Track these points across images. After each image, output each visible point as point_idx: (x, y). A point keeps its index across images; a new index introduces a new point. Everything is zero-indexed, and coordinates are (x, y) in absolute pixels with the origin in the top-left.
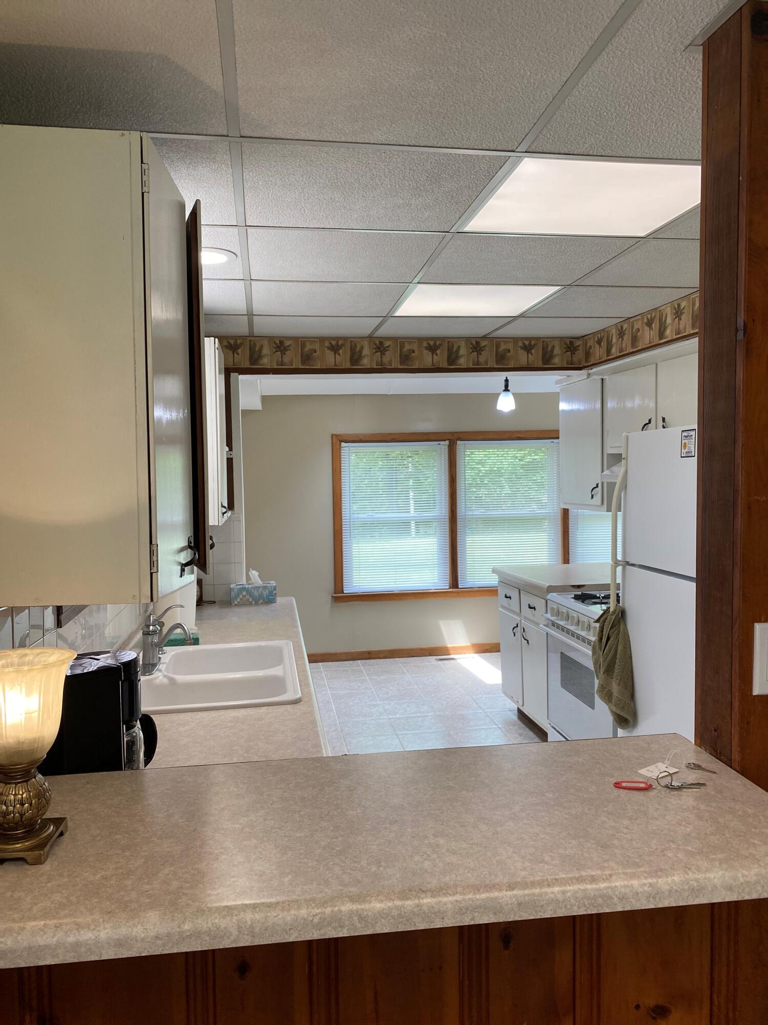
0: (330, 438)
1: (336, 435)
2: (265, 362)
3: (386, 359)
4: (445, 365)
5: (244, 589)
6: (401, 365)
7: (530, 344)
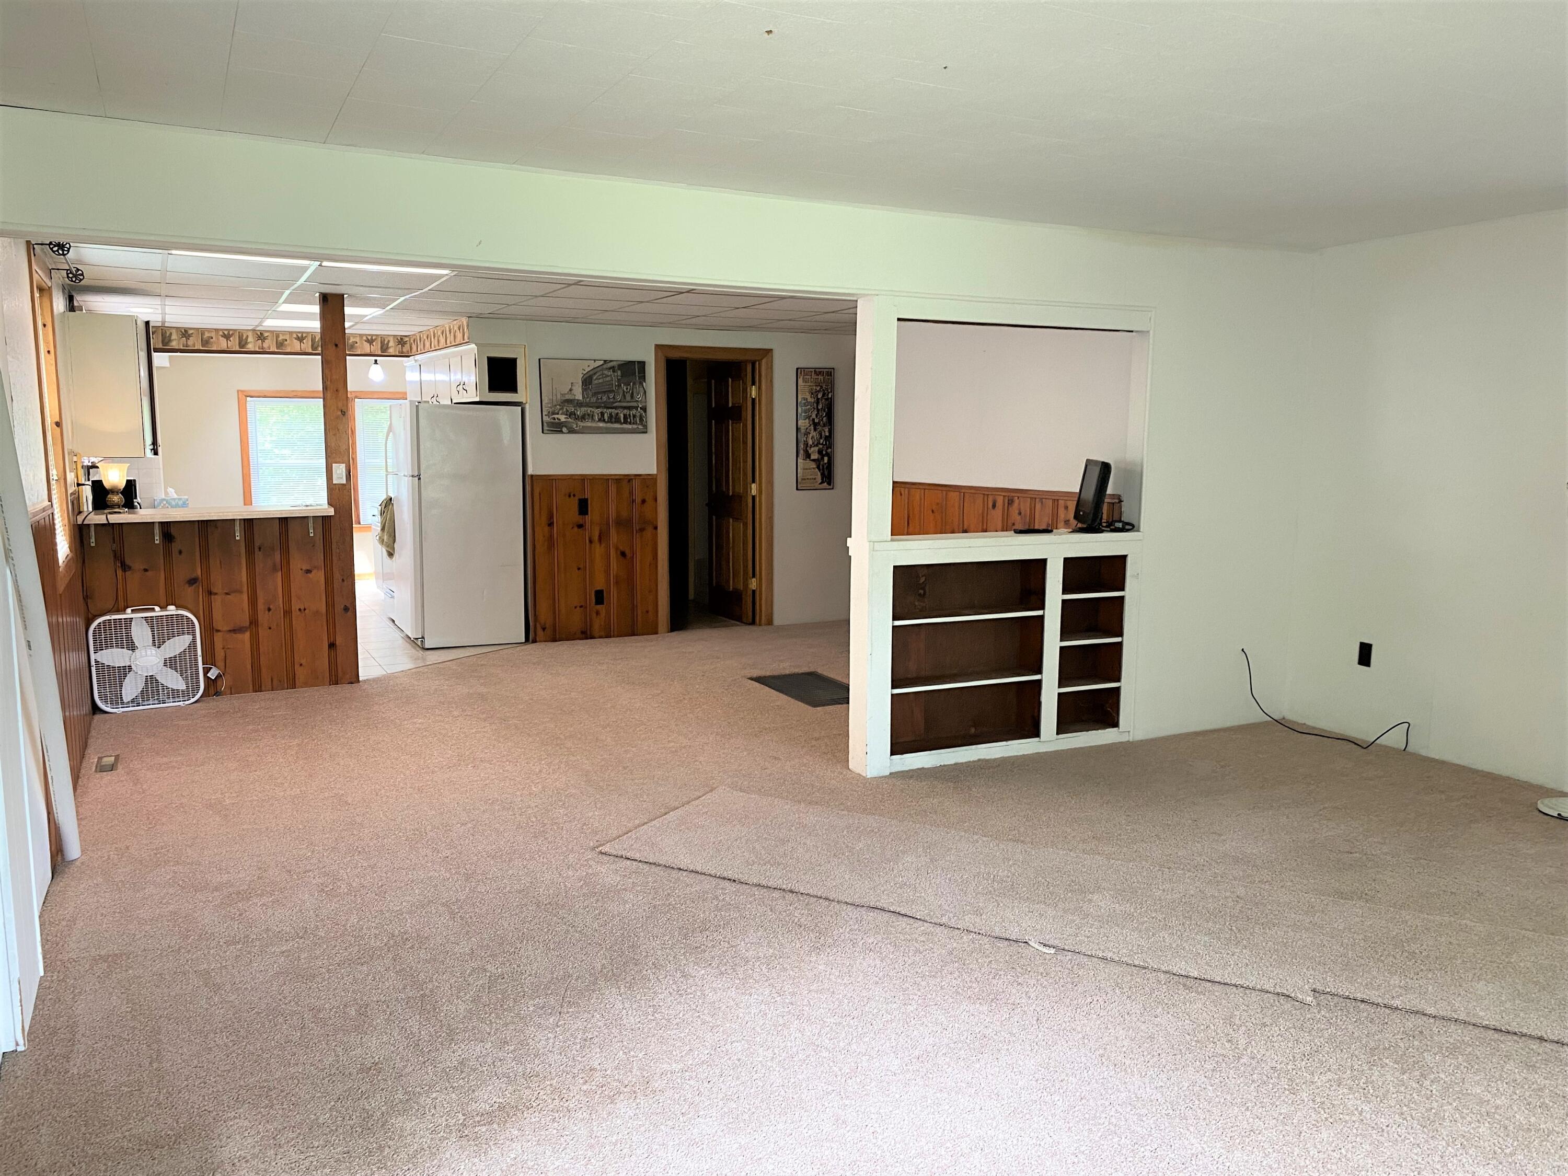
0: (236, 394)
1: (242, 391)
2: (174, 344)
3: (266, 345)
4: (310, 351)
5: (164, 499)
6: (277, 349)
7: (372, 339)
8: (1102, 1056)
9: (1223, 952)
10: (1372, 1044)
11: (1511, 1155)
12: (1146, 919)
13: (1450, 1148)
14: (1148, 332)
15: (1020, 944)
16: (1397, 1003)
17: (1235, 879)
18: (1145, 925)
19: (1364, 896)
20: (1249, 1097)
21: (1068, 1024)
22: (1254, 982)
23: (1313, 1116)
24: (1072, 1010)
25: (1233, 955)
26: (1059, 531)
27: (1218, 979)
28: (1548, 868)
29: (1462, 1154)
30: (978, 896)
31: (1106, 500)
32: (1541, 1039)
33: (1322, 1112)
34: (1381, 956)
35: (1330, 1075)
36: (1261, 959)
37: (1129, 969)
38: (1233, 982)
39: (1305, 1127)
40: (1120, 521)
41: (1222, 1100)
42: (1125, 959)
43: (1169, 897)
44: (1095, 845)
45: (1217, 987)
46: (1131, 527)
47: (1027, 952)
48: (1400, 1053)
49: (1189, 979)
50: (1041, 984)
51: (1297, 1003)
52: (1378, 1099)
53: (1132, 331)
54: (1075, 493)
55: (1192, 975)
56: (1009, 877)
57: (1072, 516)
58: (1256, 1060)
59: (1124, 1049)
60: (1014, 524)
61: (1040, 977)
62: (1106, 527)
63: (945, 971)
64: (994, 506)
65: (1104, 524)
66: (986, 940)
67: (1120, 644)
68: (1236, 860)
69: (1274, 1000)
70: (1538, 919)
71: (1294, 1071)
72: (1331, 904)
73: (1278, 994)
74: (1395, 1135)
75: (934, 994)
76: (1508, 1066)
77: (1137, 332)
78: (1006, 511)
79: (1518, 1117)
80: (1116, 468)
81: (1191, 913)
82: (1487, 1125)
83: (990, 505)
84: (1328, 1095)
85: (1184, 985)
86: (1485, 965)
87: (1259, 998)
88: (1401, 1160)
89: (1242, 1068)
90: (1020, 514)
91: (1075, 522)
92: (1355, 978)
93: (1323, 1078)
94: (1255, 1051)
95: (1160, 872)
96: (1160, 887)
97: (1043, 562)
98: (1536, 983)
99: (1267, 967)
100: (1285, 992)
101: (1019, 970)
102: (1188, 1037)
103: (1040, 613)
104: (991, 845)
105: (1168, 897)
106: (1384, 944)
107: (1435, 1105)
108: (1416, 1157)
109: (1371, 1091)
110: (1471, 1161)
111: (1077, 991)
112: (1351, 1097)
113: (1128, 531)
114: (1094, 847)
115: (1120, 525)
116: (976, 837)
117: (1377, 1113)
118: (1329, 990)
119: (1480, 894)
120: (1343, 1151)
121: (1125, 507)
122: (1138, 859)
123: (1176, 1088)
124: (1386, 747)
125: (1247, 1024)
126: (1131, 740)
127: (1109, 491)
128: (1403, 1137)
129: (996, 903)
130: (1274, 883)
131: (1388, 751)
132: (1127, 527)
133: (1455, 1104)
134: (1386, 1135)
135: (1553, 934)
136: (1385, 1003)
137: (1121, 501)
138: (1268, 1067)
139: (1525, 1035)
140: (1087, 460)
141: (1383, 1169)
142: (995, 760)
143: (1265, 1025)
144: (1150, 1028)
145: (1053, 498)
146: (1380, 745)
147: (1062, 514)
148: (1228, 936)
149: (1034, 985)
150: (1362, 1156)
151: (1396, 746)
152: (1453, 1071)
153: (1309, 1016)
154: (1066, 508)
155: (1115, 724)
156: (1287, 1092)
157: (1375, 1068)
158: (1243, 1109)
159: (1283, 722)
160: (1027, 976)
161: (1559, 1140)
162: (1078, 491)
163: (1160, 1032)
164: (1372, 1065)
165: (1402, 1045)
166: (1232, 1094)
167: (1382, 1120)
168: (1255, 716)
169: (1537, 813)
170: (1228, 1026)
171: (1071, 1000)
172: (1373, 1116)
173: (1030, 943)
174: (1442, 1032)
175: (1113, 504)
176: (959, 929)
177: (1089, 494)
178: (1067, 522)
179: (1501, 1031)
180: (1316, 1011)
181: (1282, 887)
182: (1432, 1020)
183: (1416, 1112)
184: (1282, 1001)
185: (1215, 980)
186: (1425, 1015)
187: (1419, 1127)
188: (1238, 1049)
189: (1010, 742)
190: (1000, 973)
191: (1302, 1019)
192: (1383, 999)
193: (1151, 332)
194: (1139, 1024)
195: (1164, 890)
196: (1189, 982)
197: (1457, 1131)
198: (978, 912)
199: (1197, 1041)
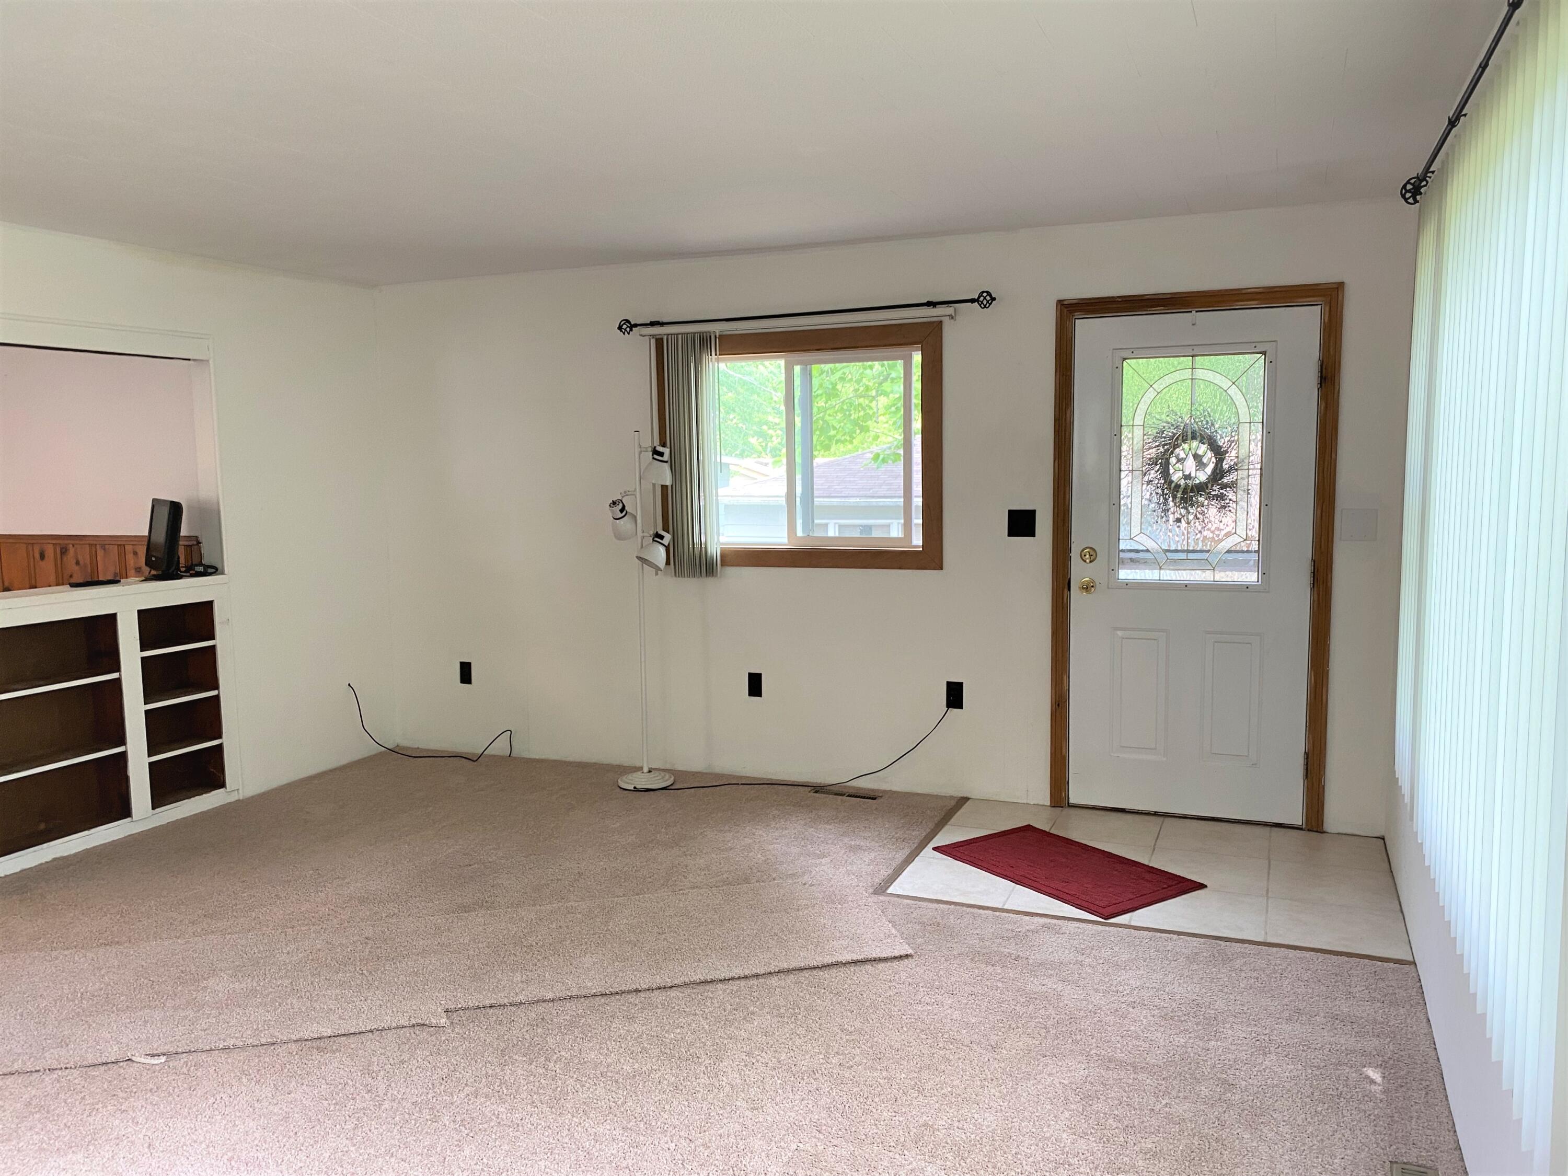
8: (229, 1160)
9: (356, 999)
10: (503, 1045)
11: (623, 1104)
12: (270, 990)
13: (574, 1119)
14: (208, 361)
15: (122, 1064)
16: (521, 998)
17: (362, 920)
18: (270, 996)
19: (485, 904)
20: (393, 1142)
21: (188, 1137)
22: (389, 1022)
23: (455, 1136)
24: (191, 1120)
25: (366, 1000)
26: (129, 580)
27: (352, 1031)
28: (630, 837)
29: (585, 1120)
30: (63, 1023)
31: (181, 543)
32: (637, 991)
33: (463, 1130)
34: (503, 958)
35: (468, 1090)
36: (394, 995)
37: (256, 1051)
38: (368, 1029)
39: (448, 1151)
40: (201, 564)
41: (366, 1156)
42: (249, 1042)
43: (295, 958)
44: (207, 923)
45: (352, 1039)
46: (213, 570)
47: (132, 1070)
48: (527, 1045)
49: (323, 1040)
50: (151, 1103)
51: (432, 1029)
52: (512, 1096)
53: (189, 360)
54: (141, 537)
55: (325, 1034)
56: (101, 990)
57: (143, 560)
58: (397, 1101)
59: (256, 1142)
60: (71, 576)
61: (149, 1095)
62: (185, 572)
63: (23, 1129)
64: (42, 556)
65: (183, 569)
66: (76, 1073)
67: (217, 698)
68: (362, 901)
69: (410, 1033)
70: (626, 884)
71: (435, 1099)
72: (456, 921)
73: (413, 1026)
74: (529, 1126)
75: (10, 1161)
76: (614, 1025)
77: (194, 360)
78: (59, 562)
79: (625, 1068)
80: (189, 507)
81: (319, 969)
82: (602, 1085)
83: (37, 556)
84: (467, 1111)
85: (318, 1048)
86: (589, 939)
87: (395, 1036)
88: (536, 1147)
89: (384, 1115)
90: (77, 563)
91: (148, 569)
92: (482, 987)
93: (462, 1095)
94: (395, 1093)
95: (283, 934)
96: (285, 951)
97: (112, 618)
98: (629, 942)
99: (401, 1002)
100: (420, 1021)
101: (121, 1094)
102: (325, 1103)
103: (115, 676)
104: (77, 958)
105: (293, 959)
106: (505, 945)
107: (560, 1083)
108: (547, 1139)
109: (505, 1091)
110: (592, 1123)
111: (196, 1095)
112: (488, 1103)
113: (210, 574)
114: (206, 926)
115: (201, 569)
116: (54, 954)
117: (512, 1110)
118: (460, 1006)
119: (580, 874)
120: (485, 1160)
121: (205, 548)
122: (258, 926)
123: (317, 1163)
124: (494, 756)
125: (386, 1067)
126: (241, 799)
127: (184, 532)
128: (535, 1124)
129: (86, 1026)
130: (401, 914)
131: (498, 760)
132: (210, 570)
133: (575, 1076)
134: (521, 1129)
135: (637, 894)
136: (511, 1001)
137: (199, 543)
138: (409, 1104)
139: (623, 992)
140: (154, 500)
141: (521, 1162)
142: (76, 855)
143: (403, 1062)
144: (284, 1108)
145: (119, 543)
146: (486, 755)
147: (131, 560)
148: (358, 982)
149: (142, 1106)
150: (502, 1158)
151: (501, 754)
152: (572, 1046)
153: (443, 1038)
154: (135, 553)
155: (222, 785)
156: (430, 1122)
157: (507, 1067)
158: (387, 1158)
159: (397, 750)
160: (132, 1099)
161: (657, 1076)
162: (146, 534)
163: (295, 1109)
164: (503, 1065)
165: (527, 1037)
166: (375, 1146)
167: (517, 1115)
168: (367, 749)
169: (619, 789)
170: (367, 1076)
171: (190, 1108)
172: (509, 1114)
173: (134, 1058)
174: (560, 1012)
175: (191, 546)
176: (39, 1071)
177: (160, 537)
178: (138, 570)
179: (606, 994)
180: (450, 1031)
181: (409, 915)
182: (551, 1004)
183: (544, 1096)
184: (418, 1032)
185: (350, 1032)
186: (545, 1001)
187: (548, 1109)
188: (378, 1096)
189: (93, 830)
190: (97, 1107)
191: (438, 1043)
192: (509, 998)
193: (211, 362)
194: (271, 1108)
195: (288, 953)
196: (321, 1044)
197: (579, 1100)
198: (63, 1043)
199: (336, 1104)
